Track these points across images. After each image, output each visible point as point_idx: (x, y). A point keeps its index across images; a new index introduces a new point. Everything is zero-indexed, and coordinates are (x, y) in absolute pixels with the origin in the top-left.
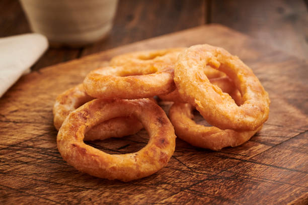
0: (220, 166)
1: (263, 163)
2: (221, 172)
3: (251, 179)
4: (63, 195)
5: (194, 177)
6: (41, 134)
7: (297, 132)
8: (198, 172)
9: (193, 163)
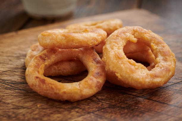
0: (120, 99)
1: (151, 99)
2: (119, 103)
3: (140, 109)
4: (7, 110)
5: (99, 105)
6: (5, 71)
7: (180, 80)
8: (104, 102)
9: (101, 96)
